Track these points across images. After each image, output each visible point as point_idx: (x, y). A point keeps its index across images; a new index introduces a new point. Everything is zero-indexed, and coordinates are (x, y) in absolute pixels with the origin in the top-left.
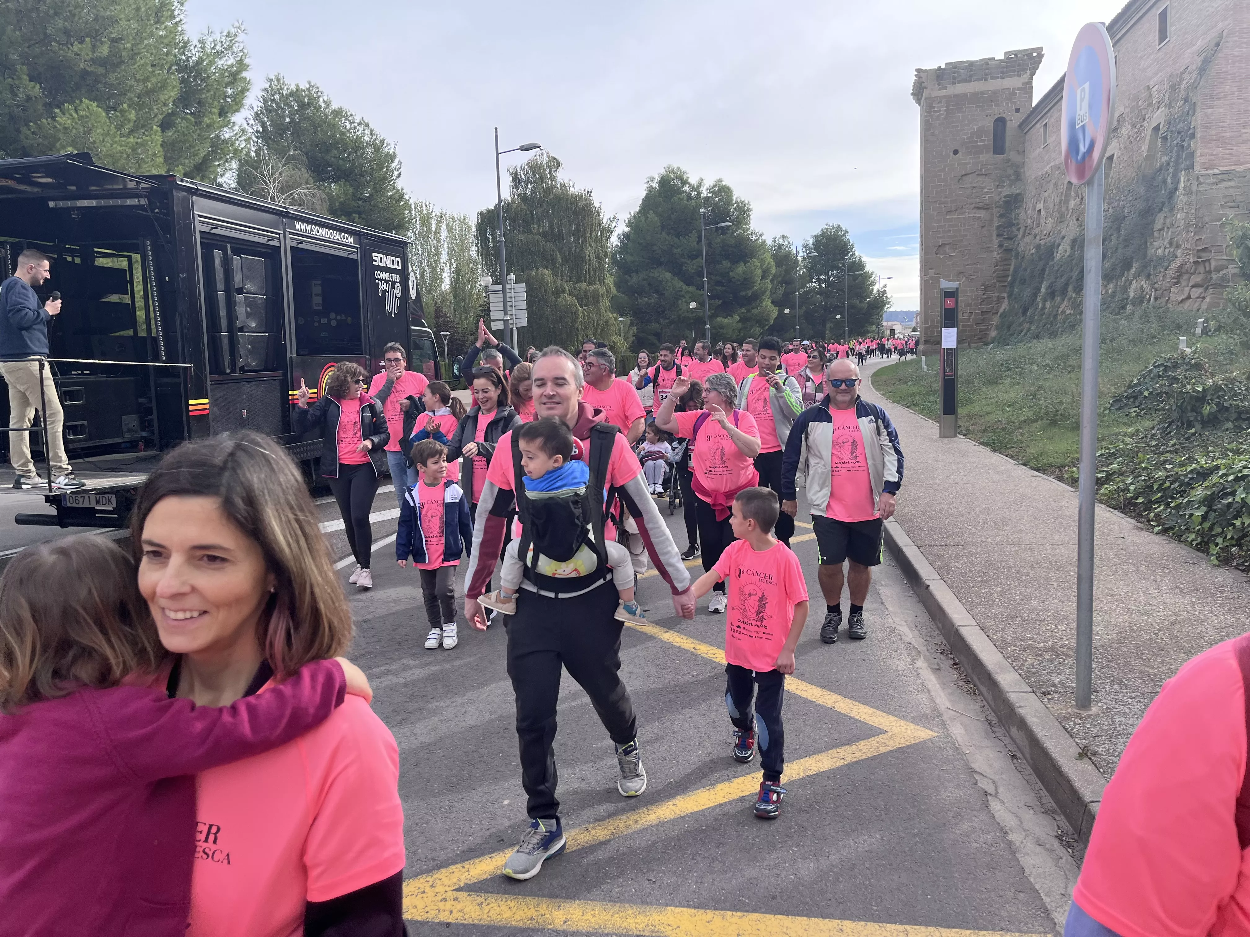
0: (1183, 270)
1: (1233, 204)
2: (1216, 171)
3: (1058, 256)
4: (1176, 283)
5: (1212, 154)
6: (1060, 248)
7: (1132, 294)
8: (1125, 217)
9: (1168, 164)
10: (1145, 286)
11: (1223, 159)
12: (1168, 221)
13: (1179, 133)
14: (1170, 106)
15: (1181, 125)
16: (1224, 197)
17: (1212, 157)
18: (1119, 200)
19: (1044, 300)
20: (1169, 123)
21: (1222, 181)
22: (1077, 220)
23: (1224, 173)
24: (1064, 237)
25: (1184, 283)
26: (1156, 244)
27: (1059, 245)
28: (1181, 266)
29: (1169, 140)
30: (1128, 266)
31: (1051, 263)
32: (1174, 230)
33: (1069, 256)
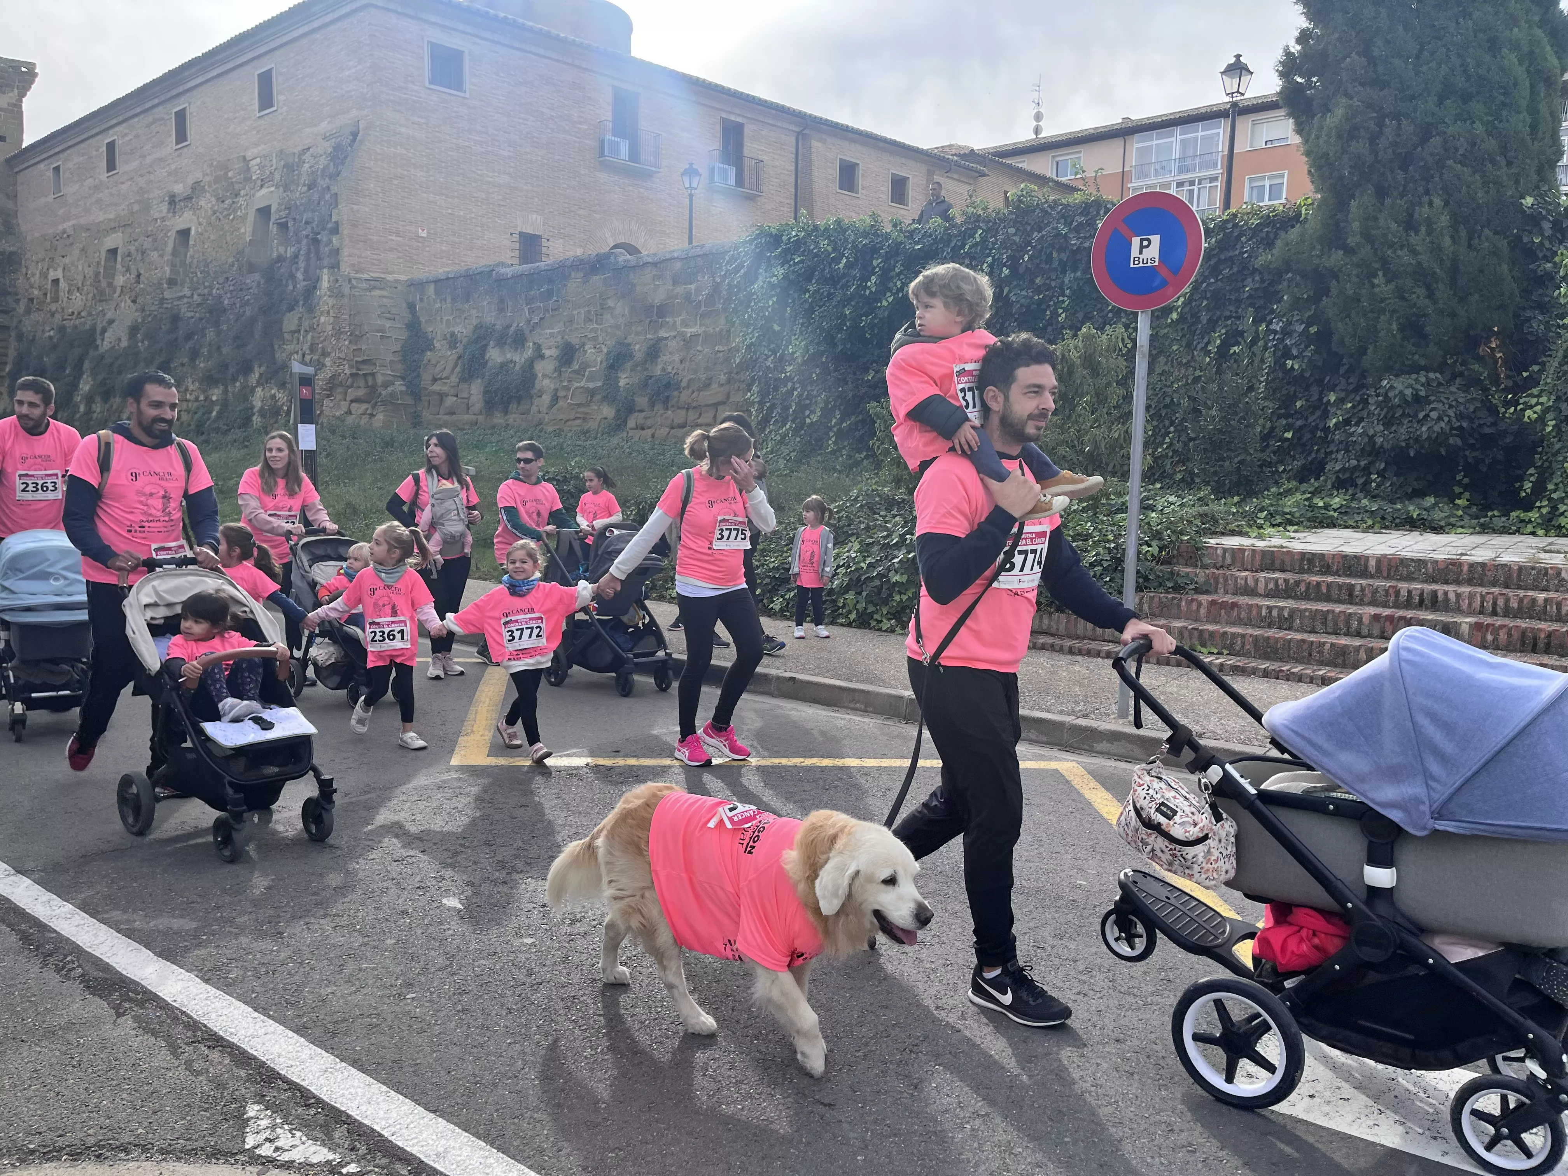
0: (336, 382)
1: (388, 315)
2: (366, 276)
3: (105, 344)
4: (328, 396)
5: (360, 257)
6: (106, 334)
7: (258, 404)
8: (225, 310)
9: (296, 256)
10: (279, 396)
11: (373, 264)
12: (306, 324)
13: (307, 223)
14: (286, 188)
15: (310, 215)
16: (380, 306)
17: (361, 260)
18: (211, 288)
19: (89, 400)
20: (288, 208)
21: (374, 288)
22: (134, 302)
23: (375, 280)
24: (111, 322)
25: (339, 397)
26: (289, 348)
27: (104, 331)
28: (333, 377)
29: (291, 229)
30: (247, 369)
31: (92, 353)
32: (316, 335)
33: (129, 347)
